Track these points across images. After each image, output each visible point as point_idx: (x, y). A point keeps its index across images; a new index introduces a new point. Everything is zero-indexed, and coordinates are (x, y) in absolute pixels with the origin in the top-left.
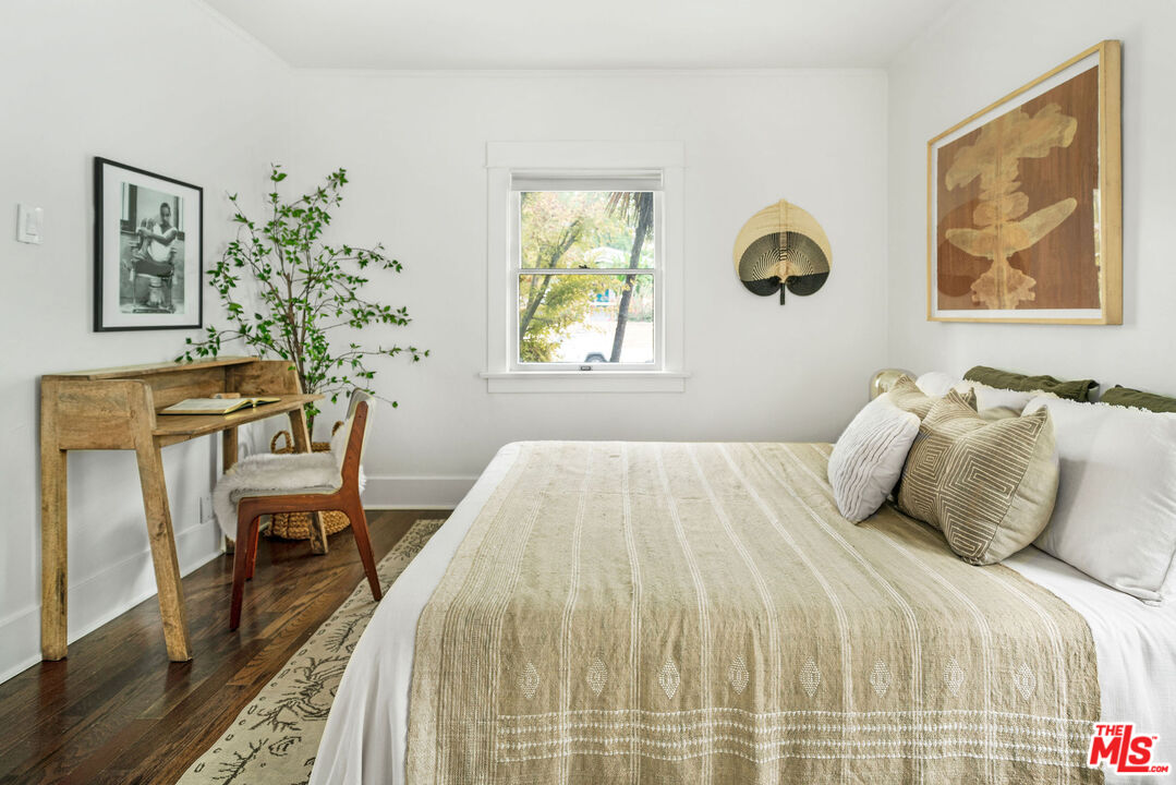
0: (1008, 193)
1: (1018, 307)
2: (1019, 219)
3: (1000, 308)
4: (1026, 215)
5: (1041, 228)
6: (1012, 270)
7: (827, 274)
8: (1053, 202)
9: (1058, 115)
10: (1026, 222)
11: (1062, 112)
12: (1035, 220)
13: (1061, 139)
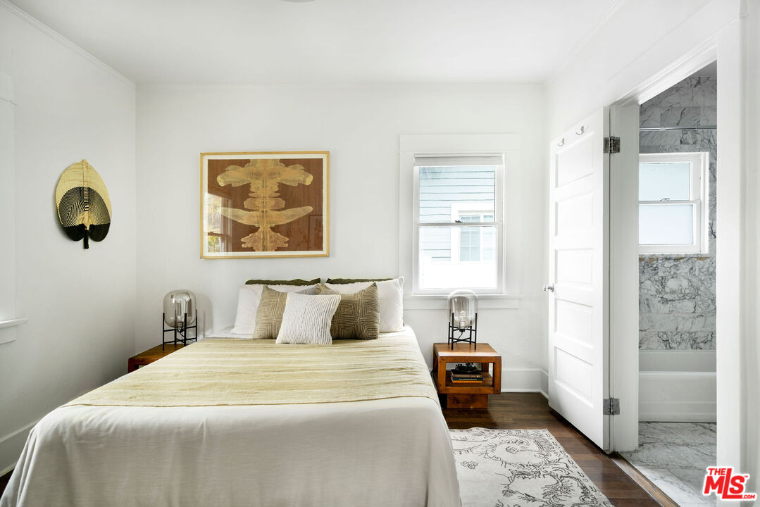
0: (270, 197)
1: (275, 250)
2: (279, 210)
3: (263, 251)
4: (282, 209)
5: (292, 216)
6: (273, 233)
7: (109, 225)
8: (300, 206)
9: (303, 171)
10: (284, 212)
11: (305, 170)
12: (289, 212)
13: (304, 181)
